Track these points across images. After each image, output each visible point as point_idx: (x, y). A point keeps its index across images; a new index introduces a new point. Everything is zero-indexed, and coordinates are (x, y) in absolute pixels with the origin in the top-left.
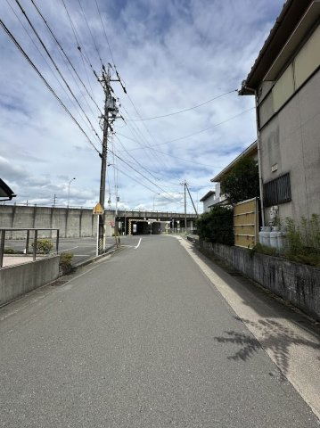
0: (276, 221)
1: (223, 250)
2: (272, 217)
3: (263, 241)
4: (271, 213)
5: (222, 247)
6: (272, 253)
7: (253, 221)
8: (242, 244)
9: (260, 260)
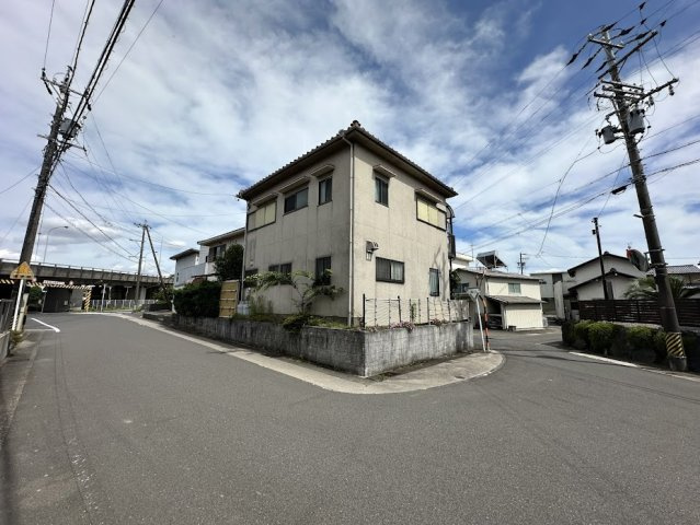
0: (248, 298)
1: (207, 322)
2: (246, 295)
3: (239, 311)
4: (247, 291)
5: (206, 320)
6: (243, 318)
7: (235, 297)
8: (225, 315)
9: (236, 324)
